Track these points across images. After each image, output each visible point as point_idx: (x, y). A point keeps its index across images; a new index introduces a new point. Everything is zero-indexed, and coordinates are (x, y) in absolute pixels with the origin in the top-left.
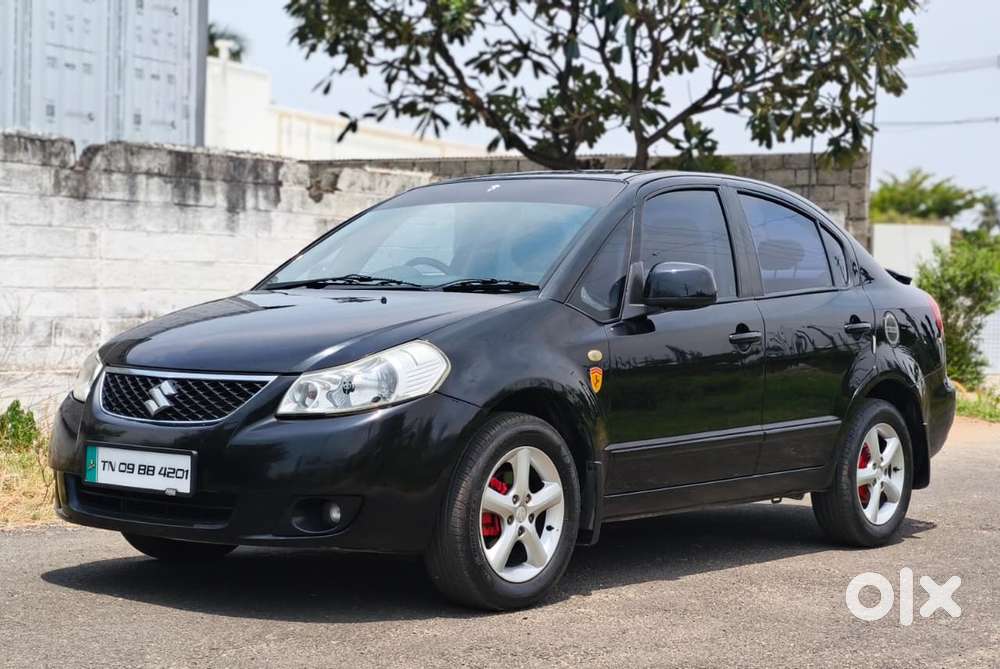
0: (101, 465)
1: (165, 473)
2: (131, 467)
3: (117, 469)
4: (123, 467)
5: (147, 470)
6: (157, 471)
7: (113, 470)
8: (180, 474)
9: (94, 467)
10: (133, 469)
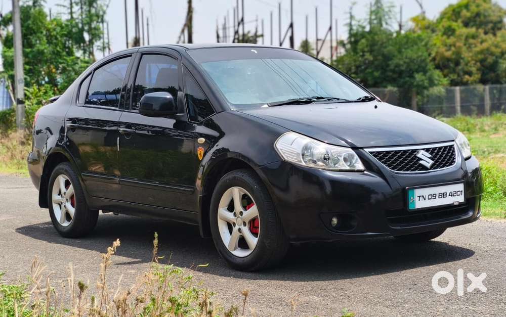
0: (417, 199)
1: (452, 195)
2: (434, 195)
3: (427, 199)
4: (430, 197)
5: (443, 195)
6: (448, 195)
7: (425, 199)
8: (459, 193)
9: (414, 201)
10: (436, 197)
